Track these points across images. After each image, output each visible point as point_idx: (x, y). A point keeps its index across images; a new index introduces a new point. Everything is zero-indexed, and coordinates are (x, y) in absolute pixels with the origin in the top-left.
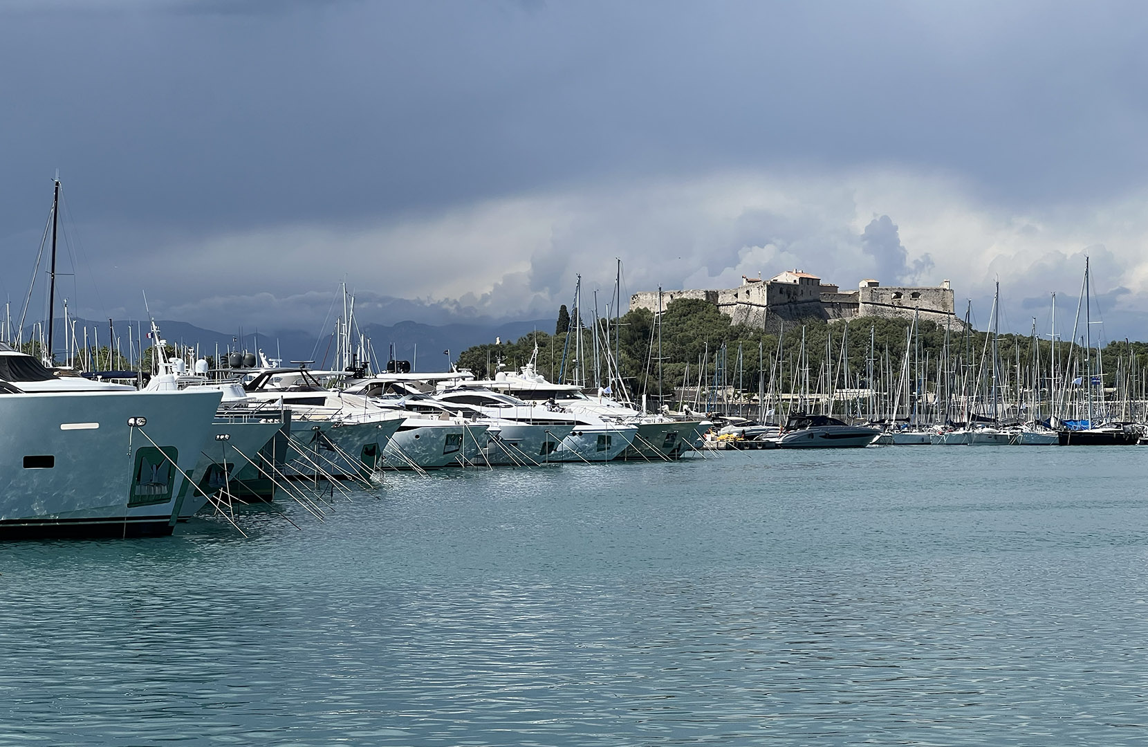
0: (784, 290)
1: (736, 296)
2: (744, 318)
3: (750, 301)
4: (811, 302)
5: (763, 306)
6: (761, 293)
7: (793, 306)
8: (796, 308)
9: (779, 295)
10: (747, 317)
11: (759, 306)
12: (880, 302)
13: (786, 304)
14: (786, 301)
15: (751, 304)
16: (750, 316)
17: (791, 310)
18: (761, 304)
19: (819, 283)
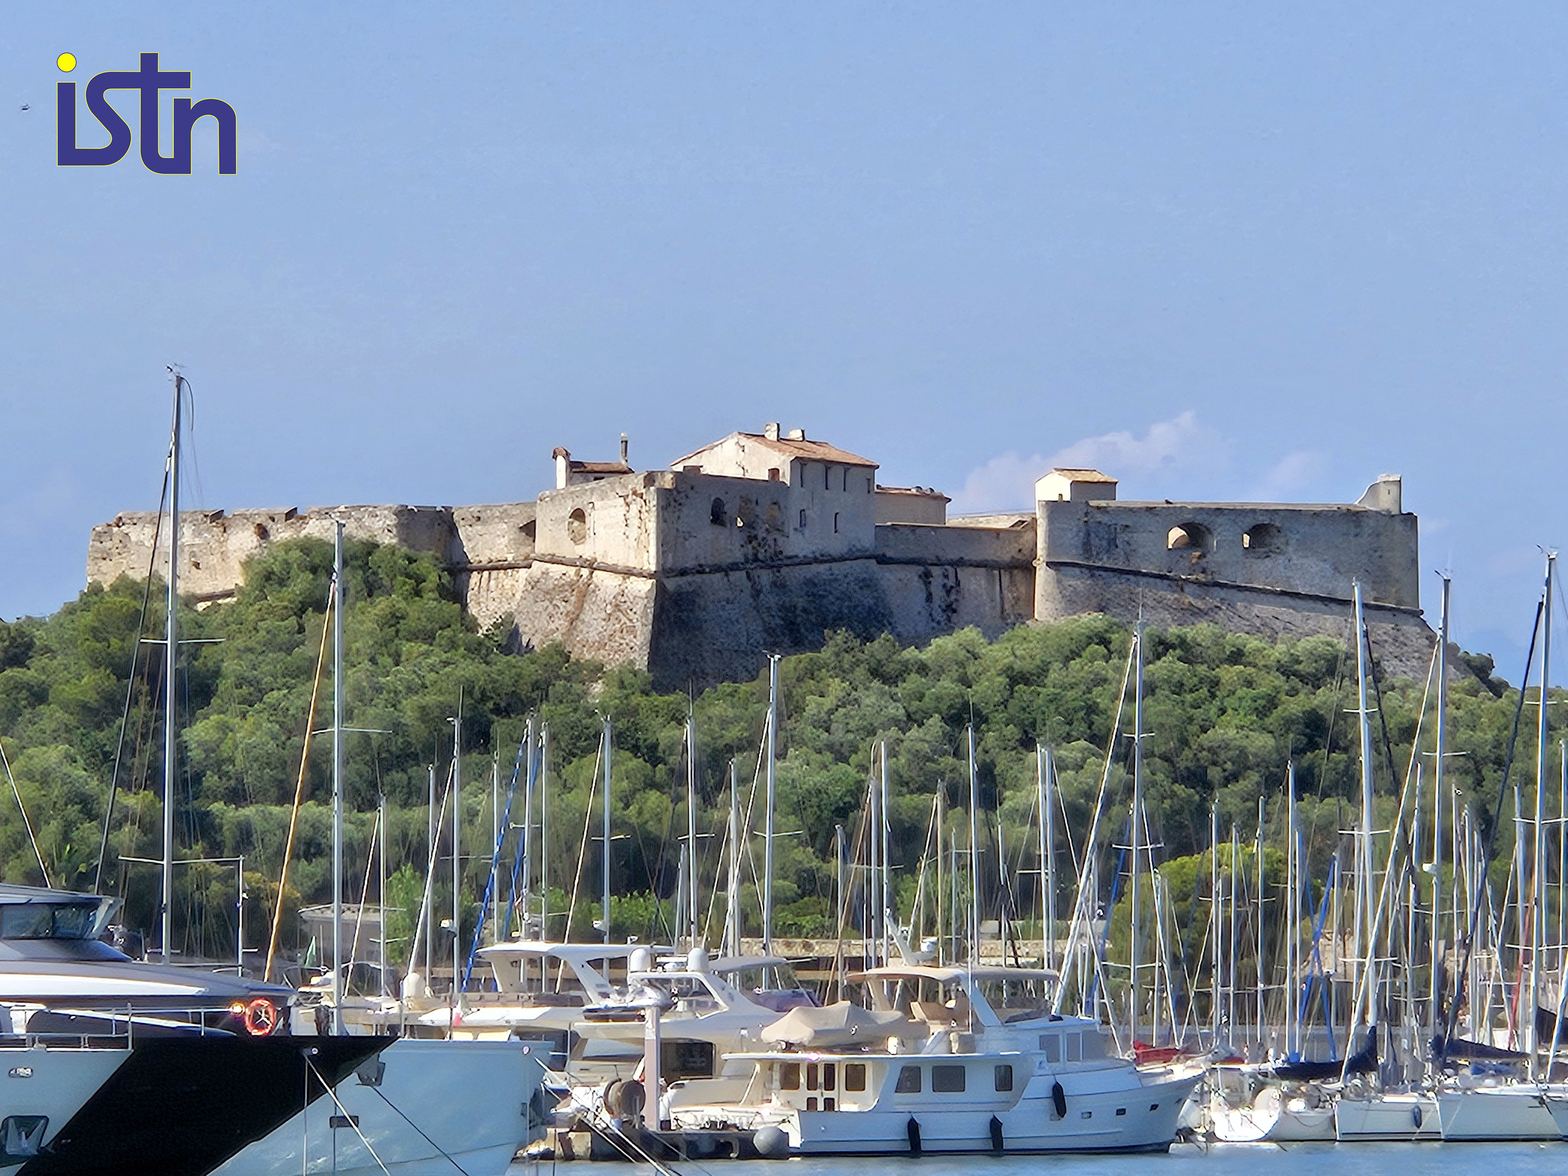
0: (730, 508)
1: (529, 529)
2: (561, 623)
3: (586, 551)
4: (842, 559)
5: (640, 575)
6: (634, 522)
7: (765, 577)
8: (779, 586)
9: (709, 532)
10: (574, 619)
11: (628, 573)
12: (1120, 566)
13: (734, 567)
14: (738, 555)
15: (592, 566)
16: (586, 616)
17: (757, 593)
18: (632, 563)
19: (870, 480)
